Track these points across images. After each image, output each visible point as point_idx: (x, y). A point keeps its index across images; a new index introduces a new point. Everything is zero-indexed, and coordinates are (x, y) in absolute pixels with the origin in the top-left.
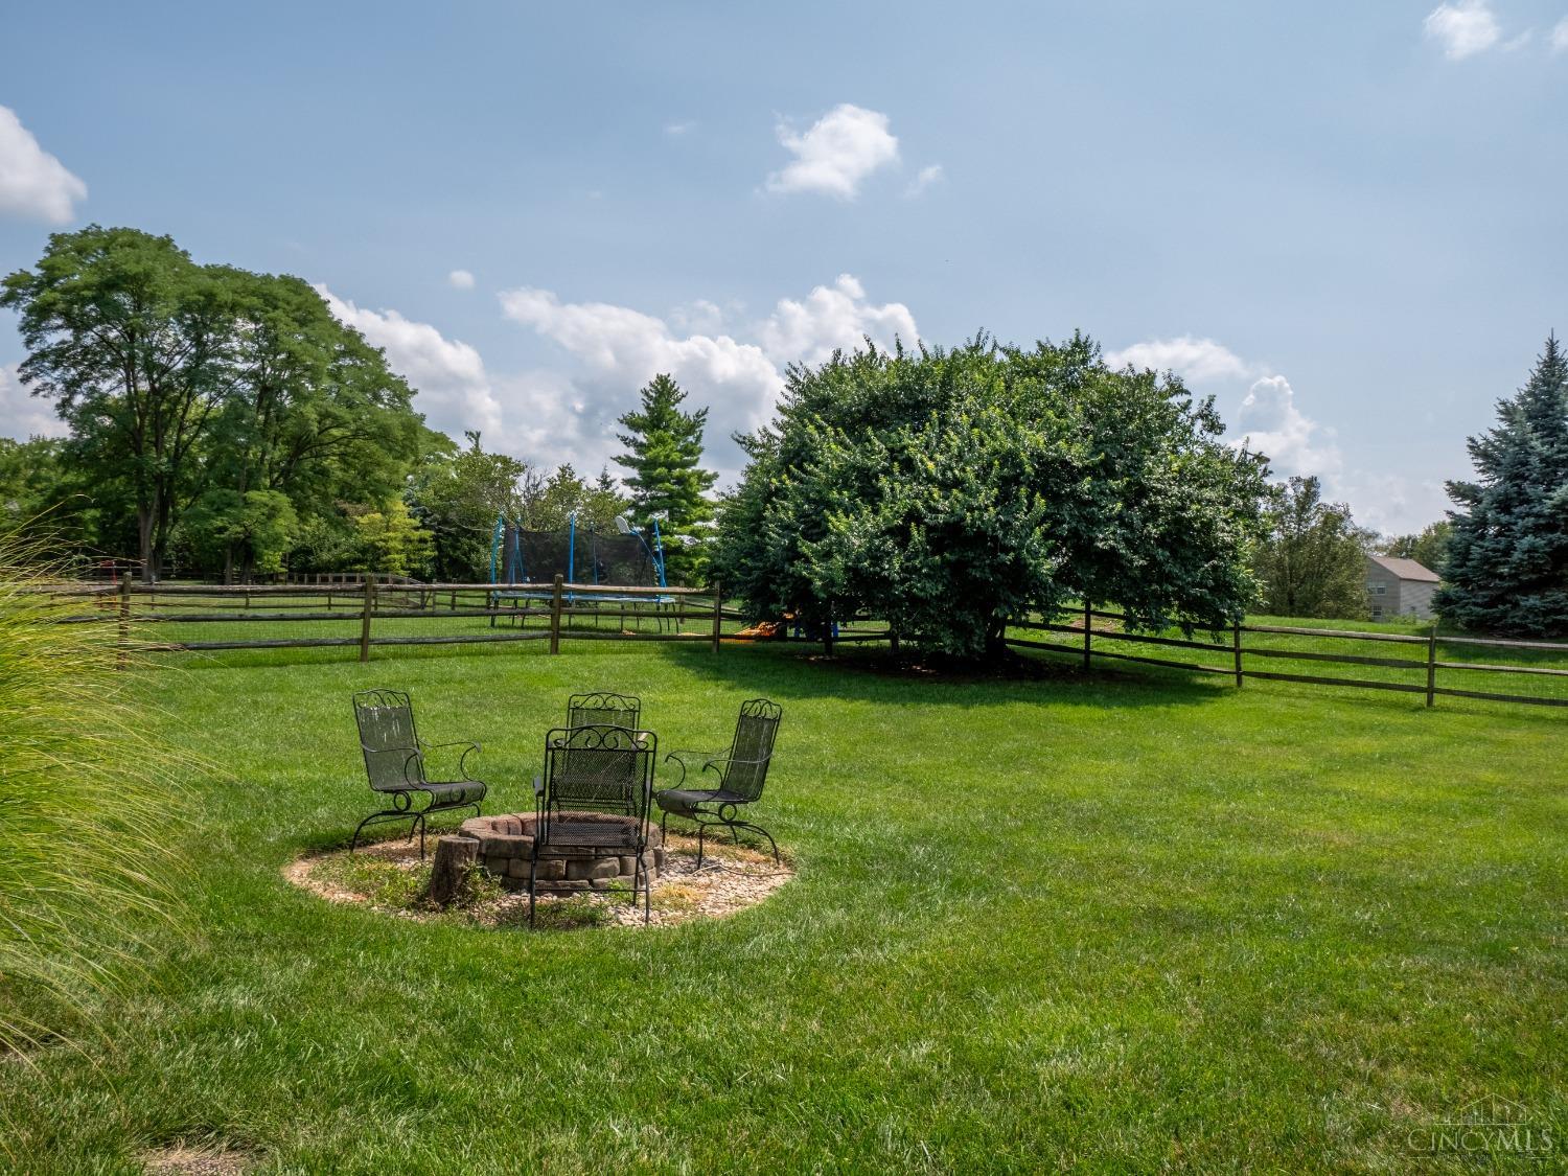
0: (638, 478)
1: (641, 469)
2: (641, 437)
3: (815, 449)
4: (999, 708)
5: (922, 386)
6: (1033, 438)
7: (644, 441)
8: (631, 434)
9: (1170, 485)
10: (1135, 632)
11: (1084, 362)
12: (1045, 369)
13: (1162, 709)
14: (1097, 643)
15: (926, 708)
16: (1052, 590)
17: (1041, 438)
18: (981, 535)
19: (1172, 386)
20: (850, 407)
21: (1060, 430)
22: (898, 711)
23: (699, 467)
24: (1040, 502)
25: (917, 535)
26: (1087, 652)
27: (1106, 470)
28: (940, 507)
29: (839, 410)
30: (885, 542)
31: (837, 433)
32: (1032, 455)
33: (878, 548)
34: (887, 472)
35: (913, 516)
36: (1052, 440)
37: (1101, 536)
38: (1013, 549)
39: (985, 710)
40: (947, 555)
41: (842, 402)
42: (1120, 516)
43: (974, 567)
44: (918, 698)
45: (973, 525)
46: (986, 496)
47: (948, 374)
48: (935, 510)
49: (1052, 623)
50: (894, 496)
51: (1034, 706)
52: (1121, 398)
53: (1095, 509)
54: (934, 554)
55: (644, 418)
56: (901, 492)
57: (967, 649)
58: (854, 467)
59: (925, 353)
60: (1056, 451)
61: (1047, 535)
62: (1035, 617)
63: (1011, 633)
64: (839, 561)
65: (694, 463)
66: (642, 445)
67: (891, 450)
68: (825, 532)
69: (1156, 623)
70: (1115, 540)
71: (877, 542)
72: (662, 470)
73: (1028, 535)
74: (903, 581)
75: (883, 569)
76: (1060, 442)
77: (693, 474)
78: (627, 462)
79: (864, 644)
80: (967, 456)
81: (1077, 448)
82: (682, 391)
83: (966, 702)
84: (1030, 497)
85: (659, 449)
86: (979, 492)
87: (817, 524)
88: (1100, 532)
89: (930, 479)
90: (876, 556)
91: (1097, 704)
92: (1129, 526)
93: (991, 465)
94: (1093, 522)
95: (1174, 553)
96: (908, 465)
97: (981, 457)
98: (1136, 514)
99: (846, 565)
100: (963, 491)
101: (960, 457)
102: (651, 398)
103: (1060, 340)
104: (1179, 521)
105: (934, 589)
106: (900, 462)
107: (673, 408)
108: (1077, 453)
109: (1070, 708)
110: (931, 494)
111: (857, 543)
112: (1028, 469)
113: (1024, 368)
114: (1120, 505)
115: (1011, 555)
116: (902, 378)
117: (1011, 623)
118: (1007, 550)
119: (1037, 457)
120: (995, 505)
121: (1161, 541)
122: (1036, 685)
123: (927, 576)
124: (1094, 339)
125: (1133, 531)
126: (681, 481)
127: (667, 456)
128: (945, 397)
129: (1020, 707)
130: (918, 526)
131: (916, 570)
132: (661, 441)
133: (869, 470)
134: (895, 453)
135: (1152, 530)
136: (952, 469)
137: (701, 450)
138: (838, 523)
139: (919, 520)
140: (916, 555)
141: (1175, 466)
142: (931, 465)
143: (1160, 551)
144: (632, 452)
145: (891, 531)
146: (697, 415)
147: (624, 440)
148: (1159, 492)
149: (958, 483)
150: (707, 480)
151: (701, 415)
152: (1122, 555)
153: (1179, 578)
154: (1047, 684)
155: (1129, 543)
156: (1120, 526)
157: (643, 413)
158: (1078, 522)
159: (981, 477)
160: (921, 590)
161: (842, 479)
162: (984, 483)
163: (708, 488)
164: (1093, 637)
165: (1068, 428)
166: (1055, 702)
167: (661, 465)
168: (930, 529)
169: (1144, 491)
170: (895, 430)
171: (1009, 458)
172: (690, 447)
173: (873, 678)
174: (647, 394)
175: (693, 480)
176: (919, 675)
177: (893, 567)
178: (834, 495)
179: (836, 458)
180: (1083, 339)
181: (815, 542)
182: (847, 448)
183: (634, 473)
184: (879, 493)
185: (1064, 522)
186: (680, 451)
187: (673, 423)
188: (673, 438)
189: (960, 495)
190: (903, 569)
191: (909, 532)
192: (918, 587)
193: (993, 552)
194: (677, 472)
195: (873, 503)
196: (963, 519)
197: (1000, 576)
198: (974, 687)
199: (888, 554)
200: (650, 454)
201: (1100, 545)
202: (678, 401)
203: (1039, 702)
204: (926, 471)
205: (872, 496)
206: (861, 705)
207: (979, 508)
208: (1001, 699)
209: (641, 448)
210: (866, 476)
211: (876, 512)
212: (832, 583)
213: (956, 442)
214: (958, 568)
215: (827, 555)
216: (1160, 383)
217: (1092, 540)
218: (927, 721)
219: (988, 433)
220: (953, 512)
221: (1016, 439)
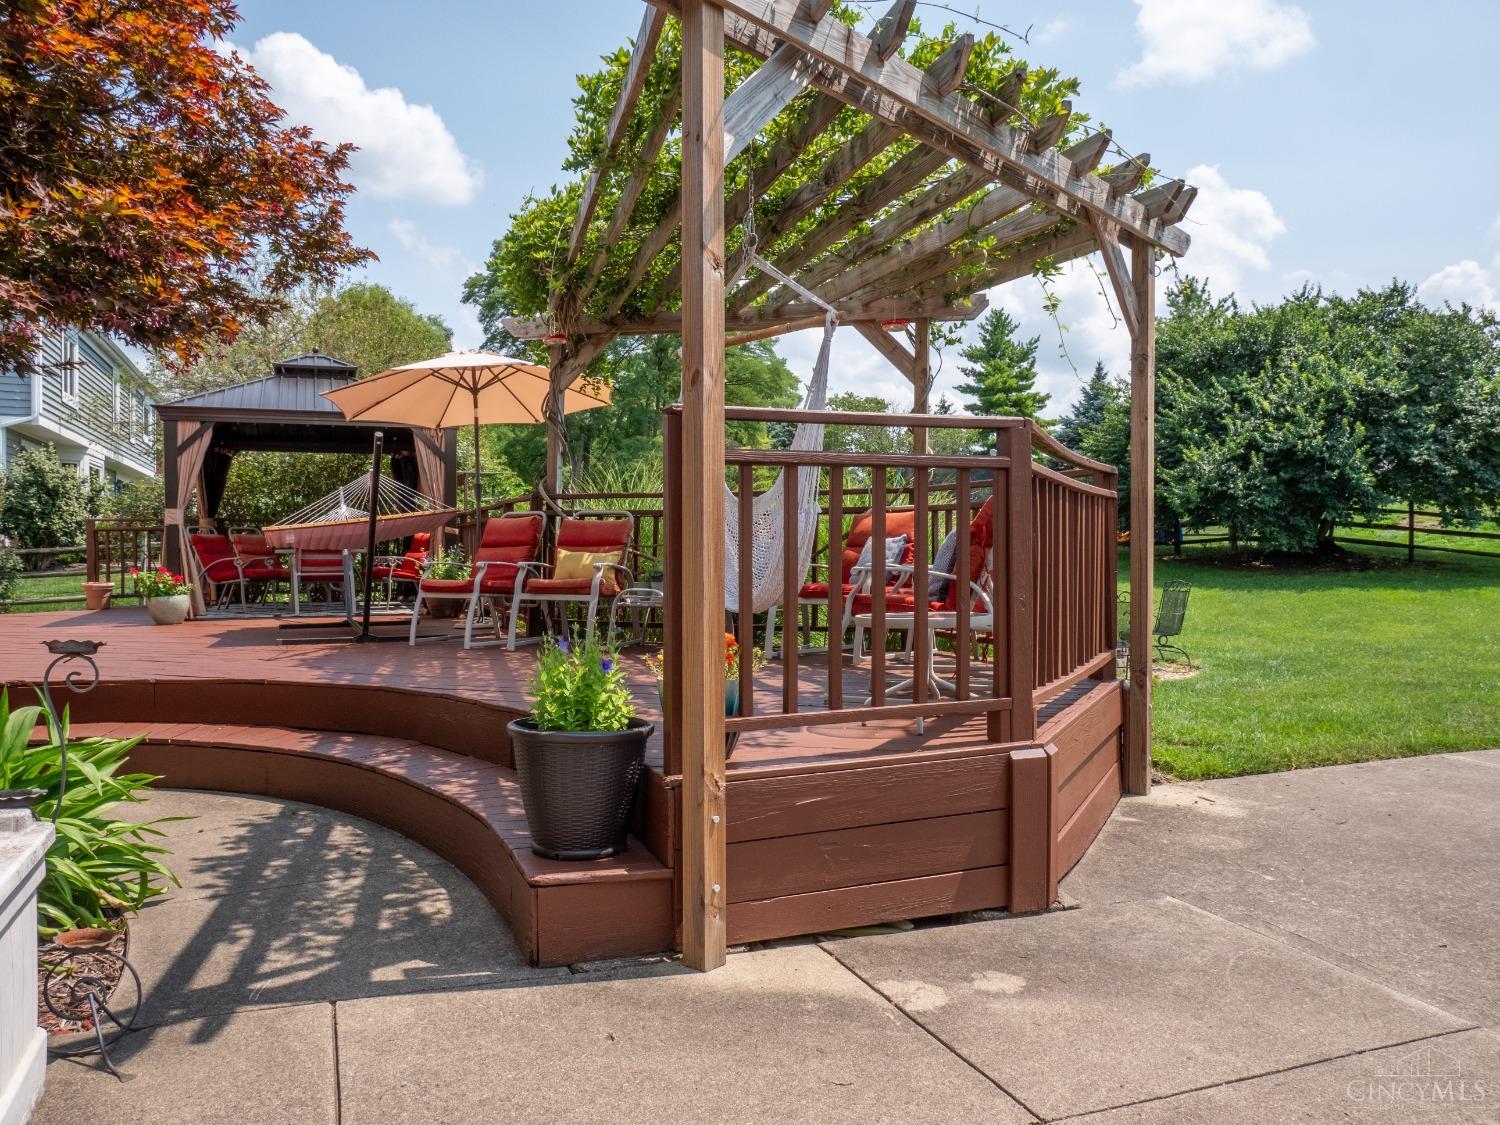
0: (979, 403)
1: (981, 396)
2: (979, 367)
3: (1168, 395)
4: (1328, 592)
5: (1257, 338)
6: (1355, 376)
7: (983, 370)
8: (969, 365)
9: (1481, 405)
10: (1450, 528)
11: (1401, 303)
12: (1366, 313)
13: (1472, 591)
14: (1421, 539)
15: (1266, 593)
16: (1374, 498)
17: (1361, 376)
18: (1310, 459)
19: (1485, 319)
20: (1195, 358)
21: (1378, 368)
22: (1244, 595)
23: (1032, 391)
24: (1360, 429)
25: (1257, 461)
26: (1411, 547)
27: (1423, 397)
28: (1275, 438)
29: (1185, 361)
30: (1229, 467)
31: (1186, 382)
32: (1353, 390)
33: (1224, 472)
34: (1229, 411)
35: (1252, 445)
36: (1371, 377)
37: (1416, 452)
38: (1338, 467)
39: (1315, 594)
40: (1282, 474)
41: (1187, 355)
42: (1434, 435)
43: (1305, 483)
44: (1261, 587)
45: (1303, 450)
46: (1314, 426)
47: (1279, 327)
48: (1272, 440)
49: (1375, 522)
50: (1236, 430)
51: (1357, 590)
52: (1435, 335)
53: (1411, 430)
54: (1270, 473)
55: (981, 350)
56: (1242, 427)
57: (1301, 546)
58: (1202, 409)
59: (1258, 311)
60: (1375, 386)
61: (1366, 454)
62: (1359, 519)
63: (1339, 532)
64: (1193, 484)
65: (1029, 387)
66: (980, 374)
67: (1231, 393)
68: (1179, 462)
69: (1470, 519)
70: (1429, 455)
71: (1224, 467)
72: (1001, 396)
73: (1350, 456)
74: (1246, 497)
75: (1229, 488)
76: (1378, 379)
77: (1029, 397)
78: (967, 389)
79: (1208, 545)
80: (1297, 394)
81: (1395, 383)
82: (1014, 323)
83: (1301, 589)
84: (1352, 425)
85: (997, 376)
86: (1308, 423)
87: (1172, 455)
88: (1416, 448)
89: (1265, 415)
90: (1223, 478)
91: (1414, 588)
92: (1443, 442)
93: (1317, 401)
94: (1409, 440)
95: (1486, 462)
96: (1247, 404)
97: (1309, 395)
98: (1449, 433)
99: (1199, 486)
100: (1294, 423)
101: (1290, 395)
102: (987, 331)
103: (1379, 286)
104: (1487, 436)
105: (1271, 502)
106: (1239, 402)
107: (1007, 339)
108: (1393, 387)
109: (1389, 592)
110: (1266, 427)
111: (1207, 468)
112: (1350, 403)
113: (1347, 315)
114: (1433, 425)
115: (1336, 472)
116: (1238, 332)
117: (1340, 524)
118: (1332, 468)
119: (1357, 391)
120: (1321, 433)
121: (1472, 453)
122: (1362, 574)
123: (1265, 491)
124: (1411, 284)
125: (1446, 446)
126: (1017, 404)
127: (1005, 383)
128: (1276, 345)
129: (1345, 592)
130: (1257, 453)
131: (1256, 488)
132: (998, 369)
133: (1213, 410)
134: (1234, 396)
135: (1463, 445)
136: (1284, 406)
137: (1035, 375)
138: (1192, 454)
139: (1258, 449)
140: (1255, 476)
141: (1487, 389)
142: (1266, 404)
143: (1471, 462)
144: (971, 381)
145: (1234, 459)
146: (1030, 343)
147: (964, 370)
148: (1470, 413)
149: (1289, 417)
150: (1040, 401)
151: (1033, 344)
152: (1436, 468)
153: (1489, 482)
154: (1371, 573)
155: (1443, 457)
156: (1435, 442)
157: (981, 345)
158: (1396, 441)
159: (1311, 409)
160: (1261, 503)
161: (1192, 419)
162: (1312, 415)
163: (1041, 408)
164: (1415, 533)
165: (1385, 366)
166: (1376, 587)
167: (1000, 391)
168: (1267, 455)
169: (1456, 413)
170: (1234, 377)
171: (1333, 394)
172: (1025, 372)
173: (1221, 572)
174: (983, 328)
175: (1029, 402)
176: (1257, 569)
177: (1238, 486)
178: (1186, 432)
179: (1187, 403)
180: (1400, 285)
181: (1171, 468)
182: (1194, 393)
183: (975, 400)
184: (1224, 428)
185: (1382, 442)
186: (1016, 377)
187: (1008, 352)
188: (1009, 366)
189: (1292, 428)
190: (1246, 487)
191: (1250, 458)
192: (1257, 499)
193: (1321, 471)
194: (1014, 395)
195: (1217, 436)
196: (1295, 446)
197: (1327, 489)
198: (1307, 578)
199: (1232, 476)
200: (988, 382)
201: (1415, 460)
202: (1011, 331)
203: (1362, 587)
204: (1262, 409)
205: (1218, 431)
206: (1216, 592)
207: (1308, 437)
208: (1330, 586)
209: (979, 376)
210: (1212, 415)
211: (1222, 443)
212: (1188, 501)
213: (1287, 384)
214: (1291, 483)
215: (1182, 479)
216: (1474, 317)
217: (1408, 456)
218: (1270, 602)
219: (1314, 374)
220: (1286, 441)
221: (1339, 378)
